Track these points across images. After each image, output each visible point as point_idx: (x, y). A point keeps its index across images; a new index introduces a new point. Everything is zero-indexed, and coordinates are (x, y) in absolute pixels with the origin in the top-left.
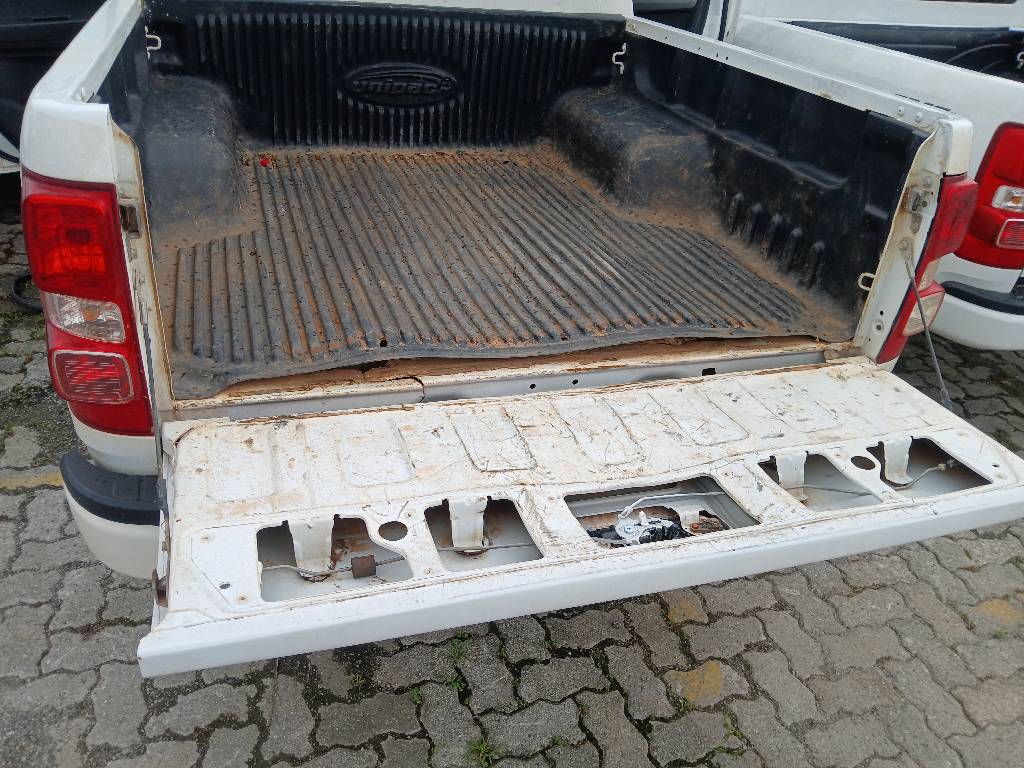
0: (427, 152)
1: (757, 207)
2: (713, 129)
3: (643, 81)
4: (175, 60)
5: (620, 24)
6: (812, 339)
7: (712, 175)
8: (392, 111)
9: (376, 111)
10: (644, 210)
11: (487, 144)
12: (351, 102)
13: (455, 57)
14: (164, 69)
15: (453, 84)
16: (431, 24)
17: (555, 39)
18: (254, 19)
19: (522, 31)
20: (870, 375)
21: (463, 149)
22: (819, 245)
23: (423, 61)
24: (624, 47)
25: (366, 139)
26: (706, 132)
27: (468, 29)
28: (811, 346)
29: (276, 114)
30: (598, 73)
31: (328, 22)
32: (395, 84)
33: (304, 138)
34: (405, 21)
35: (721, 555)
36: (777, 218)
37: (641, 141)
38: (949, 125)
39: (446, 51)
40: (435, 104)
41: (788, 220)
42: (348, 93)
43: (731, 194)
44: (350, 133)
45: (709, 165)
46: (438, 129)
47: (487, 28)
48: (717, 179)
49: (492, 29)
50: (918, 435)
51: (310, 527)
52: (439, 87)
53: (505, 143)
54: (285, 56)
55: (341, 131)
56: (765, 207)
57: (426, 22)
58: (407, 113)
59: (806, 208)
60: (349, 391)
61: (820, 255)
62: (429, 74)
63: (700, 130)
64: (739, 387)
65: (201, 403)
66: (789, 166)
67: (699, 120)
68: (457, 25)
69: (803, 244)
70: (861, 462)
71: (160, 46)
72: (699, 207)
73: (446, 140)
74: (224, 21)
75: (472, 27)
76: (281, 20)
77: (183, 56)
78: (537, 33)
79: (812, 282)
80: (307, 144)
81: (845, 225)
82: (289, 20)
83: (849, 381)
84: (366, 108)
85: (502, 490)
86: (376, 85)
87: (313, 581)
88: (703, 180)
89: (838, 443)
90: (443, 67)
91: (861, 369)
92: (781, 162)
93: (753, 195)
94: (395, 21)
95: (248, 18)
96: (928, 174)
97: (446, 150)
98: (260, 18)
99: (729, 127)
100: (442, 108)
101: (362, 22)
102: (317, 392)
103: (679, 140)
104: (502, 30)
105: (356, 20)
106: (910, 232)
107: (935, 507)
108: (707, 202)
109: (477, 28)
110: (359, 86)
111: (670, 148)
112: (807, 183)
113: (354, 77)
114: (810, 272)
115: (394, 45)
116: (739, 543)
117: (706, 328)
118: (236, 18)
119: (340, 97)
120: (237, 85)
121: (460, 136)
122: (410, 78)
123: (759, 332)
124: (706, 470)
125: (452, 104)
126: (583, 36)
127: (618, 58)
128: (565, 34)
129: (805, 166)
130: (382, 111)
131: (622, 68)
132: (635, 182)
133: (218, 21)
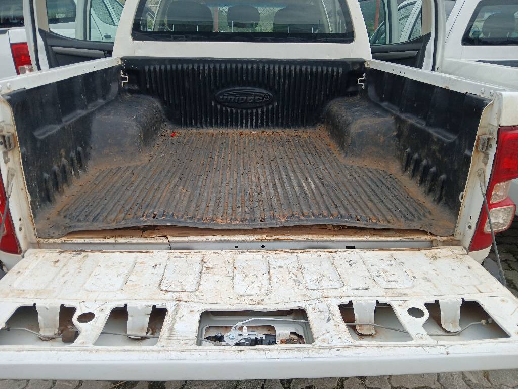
0: (257, 131)
1: (416, 156)
2: (398, 113)
3: (372, 92)
4: (136, 87)
5: (362, 63)
6: (425, 232)
7: (397, 139)
8: (239, 111)
9: (232, 111)
10: (357, 159)
11: (289, 127)
12: (219, 107)
13: (271, 83)
14: (131, 91)
15: (270, 97)
16: (258, 67)
17: (325, 73)
18: (171, 67)
19: (306, 69)
20: (455, 257)
21: (277, 129)
22: (443, 177)
23: (254, 86)
24: (364, 75)
25: (226, 125)
26: (394, 115)
27: (277, 69)
28: (423, 237)
29: (182, 113)
30: (351, 89)
31: (206, 68)
32: (241, 97)
33: (196, 124)
34: (245, 66)
35: (267, 360)
36: (425, 162)
37: (359, 121)
38: (501, 94)
39: (266, 81)
40: (262, 107)
41: (430, 162)
42: (217, 102)
43: (406, 149)
44: (219, 121)
45: (395, 133)
46: (263, 120)
47: (287, 68)
48: (399, 141)
49: (290, 69)
50: (468, 298)
51: (47, 309)
52: (263, 99)
53: (299, 127)
54: (187, 85)
55: (214, 121)
56: (420, 155)
57: (255, 66)
58: (247, 112)
59: (437, 154)
60: (127, 241)
61: (444, 182)
62: (258, 92)
63: (392, 115)
64: (359, 257)
65: (52, 241)
66: (431, 131)
67: (393, 109)
68: (271, 67)
69: (436, 176)
70: (415, 312)
71: (128, 81)
72: (389, 157)
73: (267, 125)
74: (157, 68)
75: (279, 68)
76: (184, 67)
77: (140, 86)
78: (314, 70)
79: (440, 199)
80: (197, 127)
81: (456, 164)
82: (188, 68)
83: (439, 260)
84: (226, 110)
85: (164, 302)
86: (231, 98)
87: (43, 341)
88: (392, 142)
89: (405, 298)
90: (265, 88)
91: (450, 253)
92: (427, 128)
93: (415, 149)
94: (239, 66)
95: (169, 67)
96: (491, 127)
97: (267, 131)
98: (174, 67)
99: (406, 111)
100: (265, 110)
101: (223, 67)
102: (112, 240)
103: (381, 120)
104: (295, 69)
105: (220, 67)
106: (483, 164)
107: (449, 350)
108: (394, 155)
109: (282, 68)
110: (222, 99)
111: (374, 125)
112: (439, 139)
113: (220, 94)
114: (438, 193)
115: (239, 79)
116: (284, 355)
117: (352, 221)
118: (163, 67)
119: (213, 104)
120: (164, 98)
121: (275, 123)
122: (247, 95)
123: (390, 226)
124: (303, 305)
125: (270, 107)
126: (341, 70)
127: (361, 81)
128: (330, 70)
129: (439, 130)
130: (234, 111)
131: (363, 87)
132: (353, 143)
133: (155, 69)
